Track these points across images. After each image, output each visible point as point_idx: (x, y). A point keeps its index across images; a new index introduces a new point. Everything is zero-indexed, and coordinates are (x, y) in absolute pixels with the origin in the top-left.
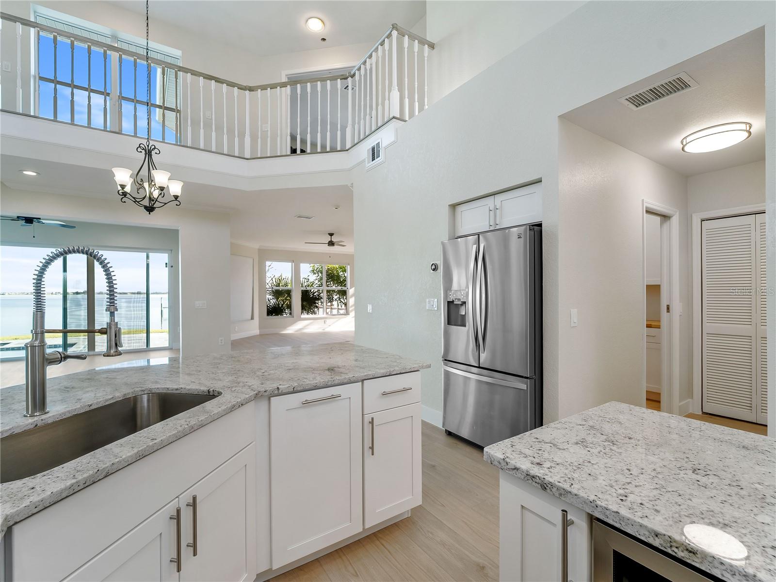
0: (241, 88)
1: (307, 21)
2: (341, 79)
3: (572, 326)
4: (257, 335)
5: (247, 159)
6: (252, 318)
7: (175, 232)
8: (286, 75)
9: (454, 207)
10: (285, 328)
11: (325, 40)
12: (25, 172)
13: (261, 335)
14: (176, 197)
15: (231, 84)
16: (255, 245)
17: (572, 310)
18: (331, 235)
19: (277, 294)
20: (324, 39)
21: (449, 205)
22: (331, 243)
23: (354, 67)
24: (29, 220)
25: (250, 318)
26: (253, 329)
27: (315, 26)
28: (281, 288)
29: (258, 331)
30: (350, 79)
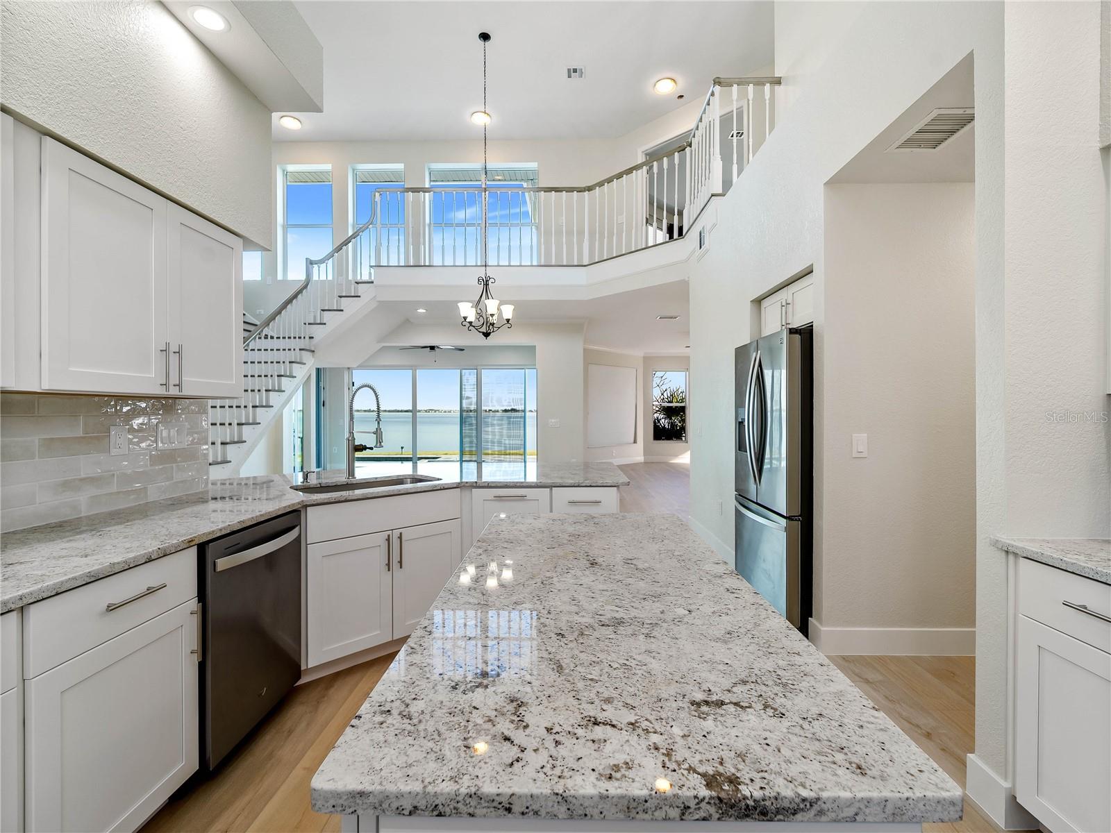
0: (580, 190)
1: (655, 85)
2: (678, 152)
3: (854, 456)
4: (641, 463)
5: (585, 266)
6: (635, 442)
7: (532, 349)
8: (643, 152)
9: (758, 302)
10: (676, 456)
11: (683, 96)
12: (419, 311)
13: (645, 463)
14: (508, 320)
16: (639, 353)
17: (854, 435)
19: (670, 412)
20: (681, 97)
21: (751, 301)
23: (692, 130)
24: (432, 348)
25: (632, 440)
26: (636, 454)
27: (665, 88)
28: (674, 405)
29: (643, 458)
30: (688, 149)
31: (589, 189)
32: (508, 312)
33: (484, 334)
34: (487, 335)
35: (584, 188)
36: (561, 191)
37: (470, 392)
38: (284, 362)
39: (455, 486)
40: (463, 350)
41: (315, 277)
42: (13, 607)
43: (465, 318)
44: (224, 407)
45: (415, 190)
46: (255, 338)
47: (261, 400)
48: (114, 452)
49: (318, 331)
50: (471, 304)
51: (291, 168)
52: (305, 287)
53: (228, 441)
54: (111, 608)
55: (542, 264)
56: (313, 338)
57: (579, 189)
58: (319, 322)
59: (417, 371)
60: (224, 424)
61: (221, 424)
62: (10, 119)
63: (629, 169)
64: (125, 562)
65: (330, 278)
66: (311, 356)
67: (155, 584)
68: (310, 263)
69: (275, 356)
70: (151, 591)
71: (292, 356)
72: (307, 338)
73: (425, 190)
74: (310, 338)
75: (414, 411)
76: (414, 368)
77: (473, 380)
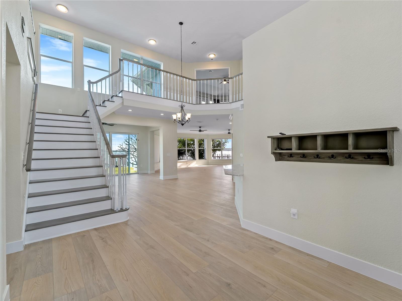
5: (194, 104)
12: (129, 110)
15: (189, 79)
18: (200, 127)
20: (215, 60)
22: (200, 131)
27: (212, 56)
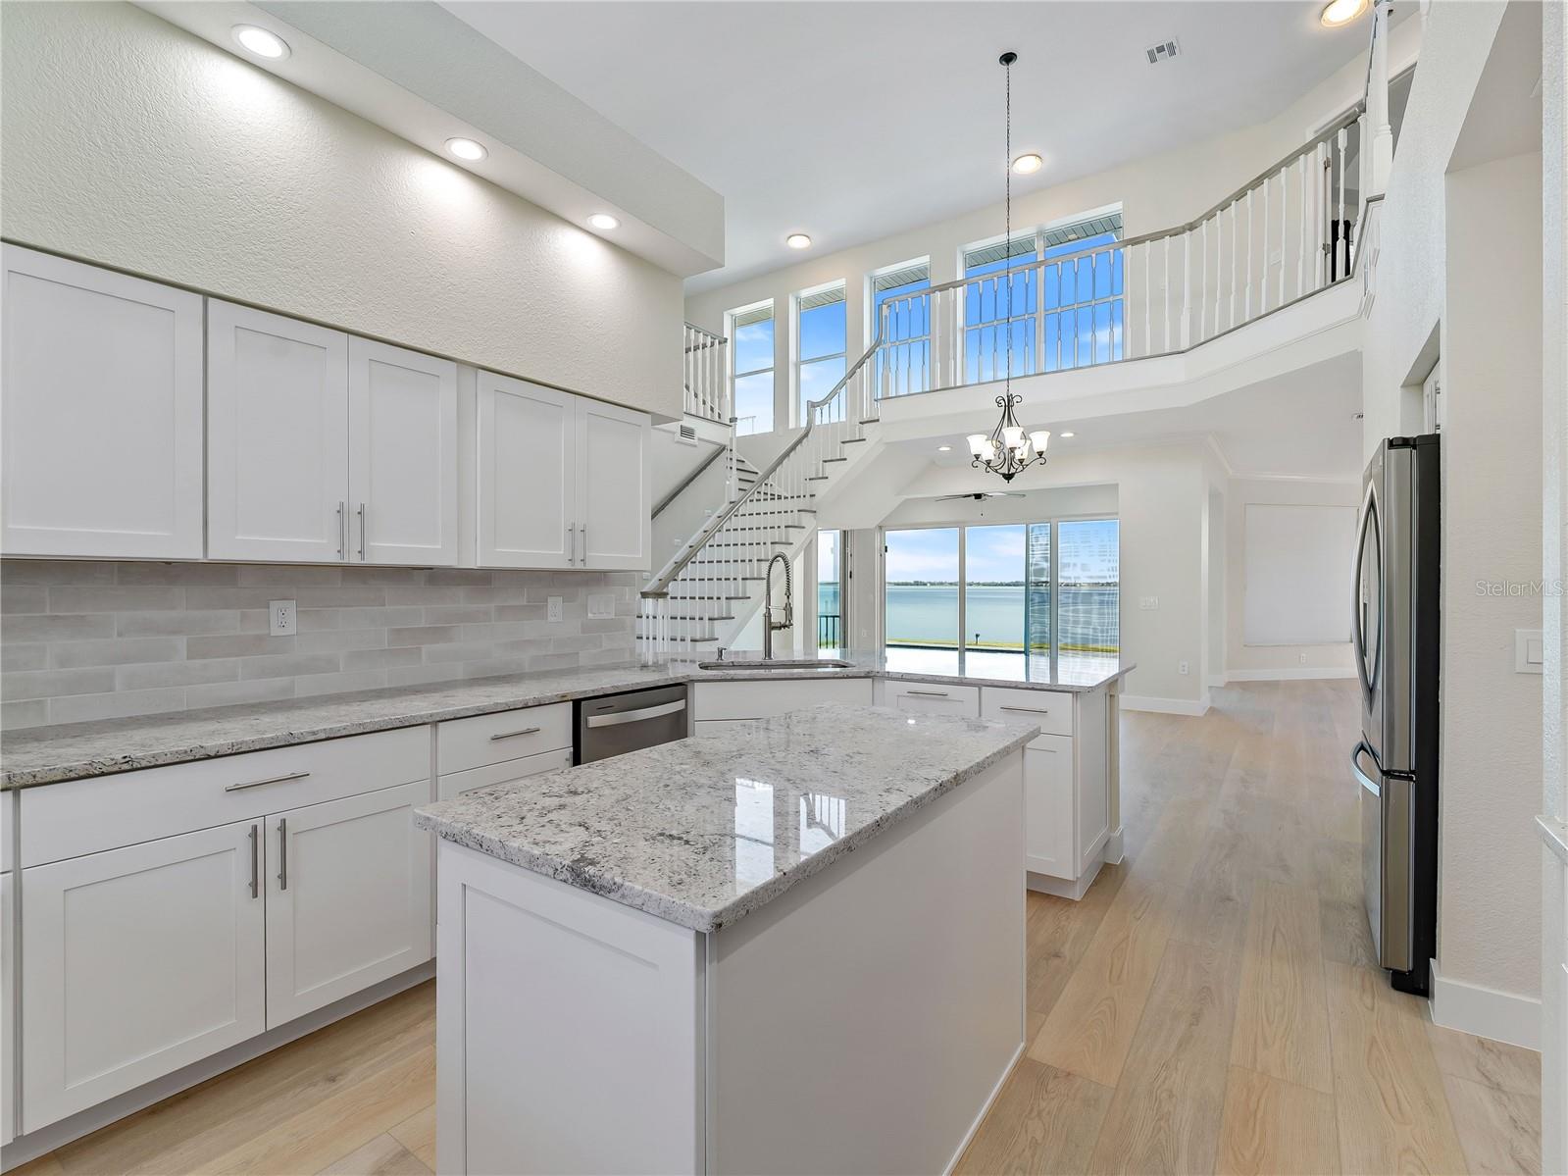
0: (1176, 232)
14: (1040, 454)
24: (978, 496)
31: (1192, 227)
32: (1040, 440)
33: (1004, 475)
34: (1008, 477)
35: (1183, 227)
36: (1144, 241)
37: (1038, 557)
38: (779, 527)
39: (863, 675)
40: (1024, 495)
41: (818, 422)
42: (427, 721)
43: (977, 457)
44: (712, 579)
45: (943, 288)
46: (746, 501)
47: (752, 571)
48: (551, 619)
49: (821, 488)
50: (986, 437)
51: (805, 293)
52: (806, 435)
53: (716, 616)
54: (496, 738)
55: (1129, 357)
56: (814, 495)
57: (1173, 232)
58: (821, 476)
59: (966, 528)
60: (712, 598)
61: (708, 598)
62: (455, 364)
63: (1258, 178)
64: (506, 704)
65: (843, 418)
66: (812, 518)
67: (533, 727)
68: (812, 405)
69: (770, 520)
70: (529, 732)
71: (789, 519)
72: (808, 496)
73: (955, 285)
74: (812, 496)
75: (962, 583)
76: (961, 525)
77: (1044, 540)
